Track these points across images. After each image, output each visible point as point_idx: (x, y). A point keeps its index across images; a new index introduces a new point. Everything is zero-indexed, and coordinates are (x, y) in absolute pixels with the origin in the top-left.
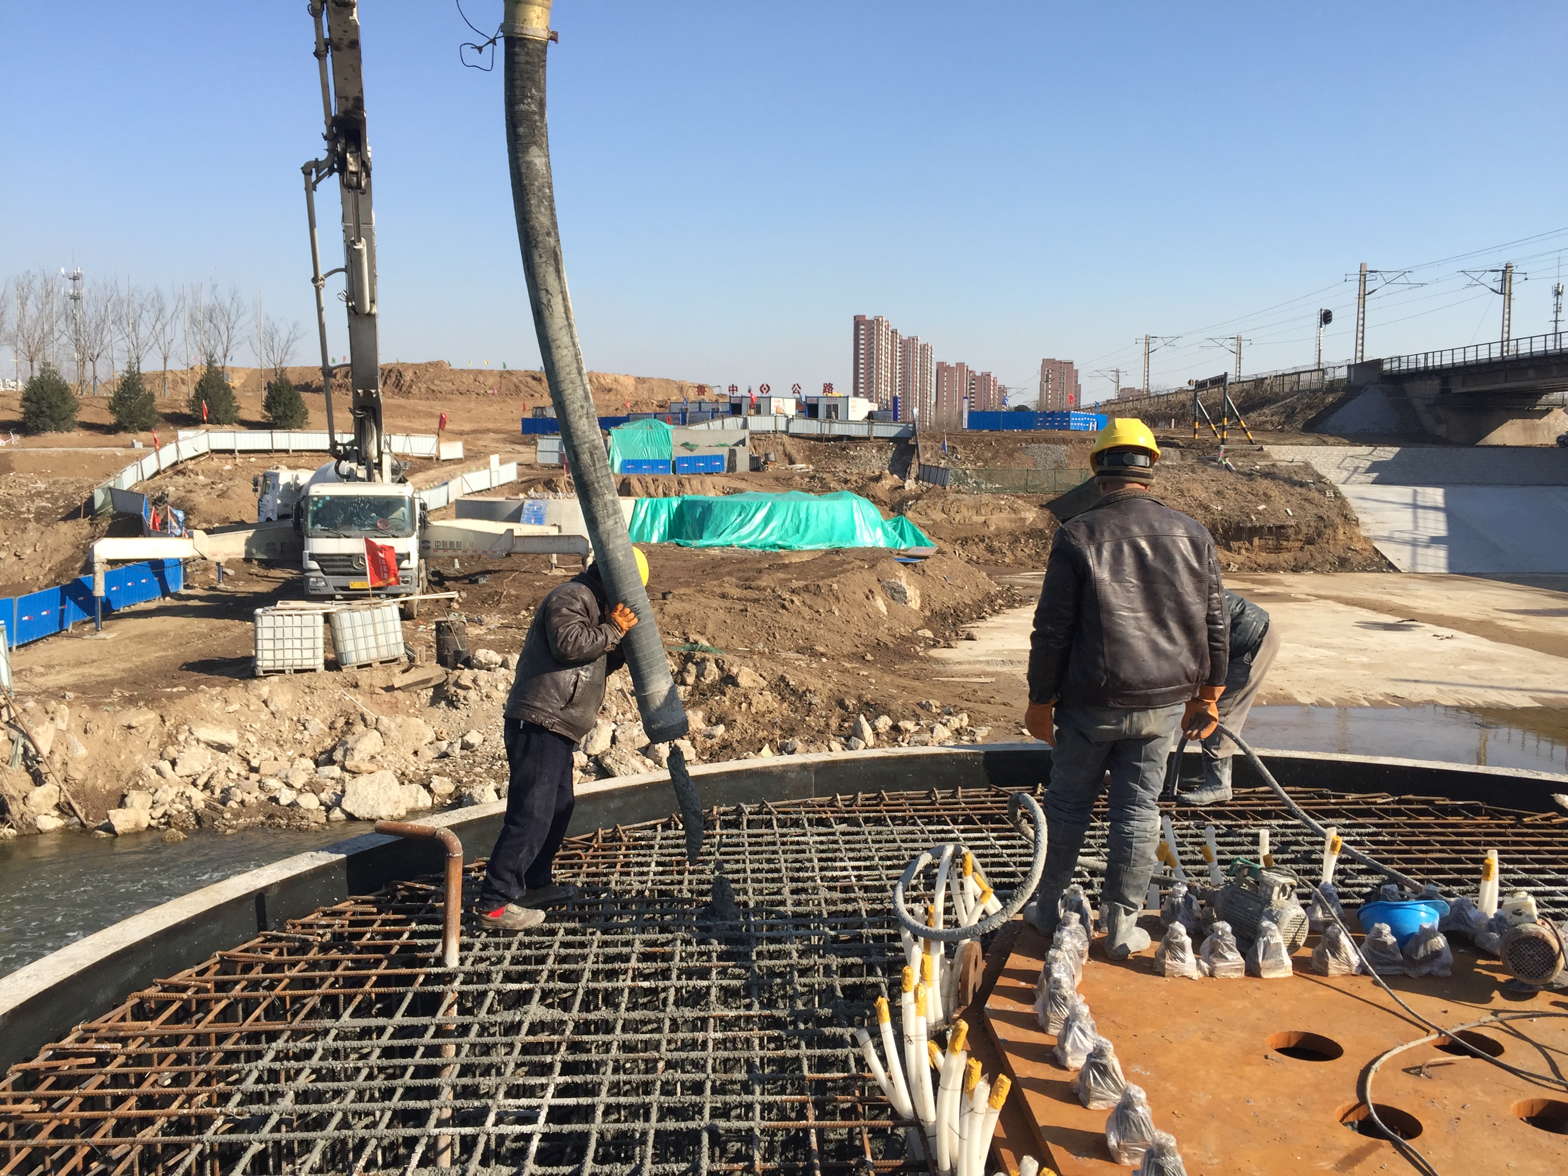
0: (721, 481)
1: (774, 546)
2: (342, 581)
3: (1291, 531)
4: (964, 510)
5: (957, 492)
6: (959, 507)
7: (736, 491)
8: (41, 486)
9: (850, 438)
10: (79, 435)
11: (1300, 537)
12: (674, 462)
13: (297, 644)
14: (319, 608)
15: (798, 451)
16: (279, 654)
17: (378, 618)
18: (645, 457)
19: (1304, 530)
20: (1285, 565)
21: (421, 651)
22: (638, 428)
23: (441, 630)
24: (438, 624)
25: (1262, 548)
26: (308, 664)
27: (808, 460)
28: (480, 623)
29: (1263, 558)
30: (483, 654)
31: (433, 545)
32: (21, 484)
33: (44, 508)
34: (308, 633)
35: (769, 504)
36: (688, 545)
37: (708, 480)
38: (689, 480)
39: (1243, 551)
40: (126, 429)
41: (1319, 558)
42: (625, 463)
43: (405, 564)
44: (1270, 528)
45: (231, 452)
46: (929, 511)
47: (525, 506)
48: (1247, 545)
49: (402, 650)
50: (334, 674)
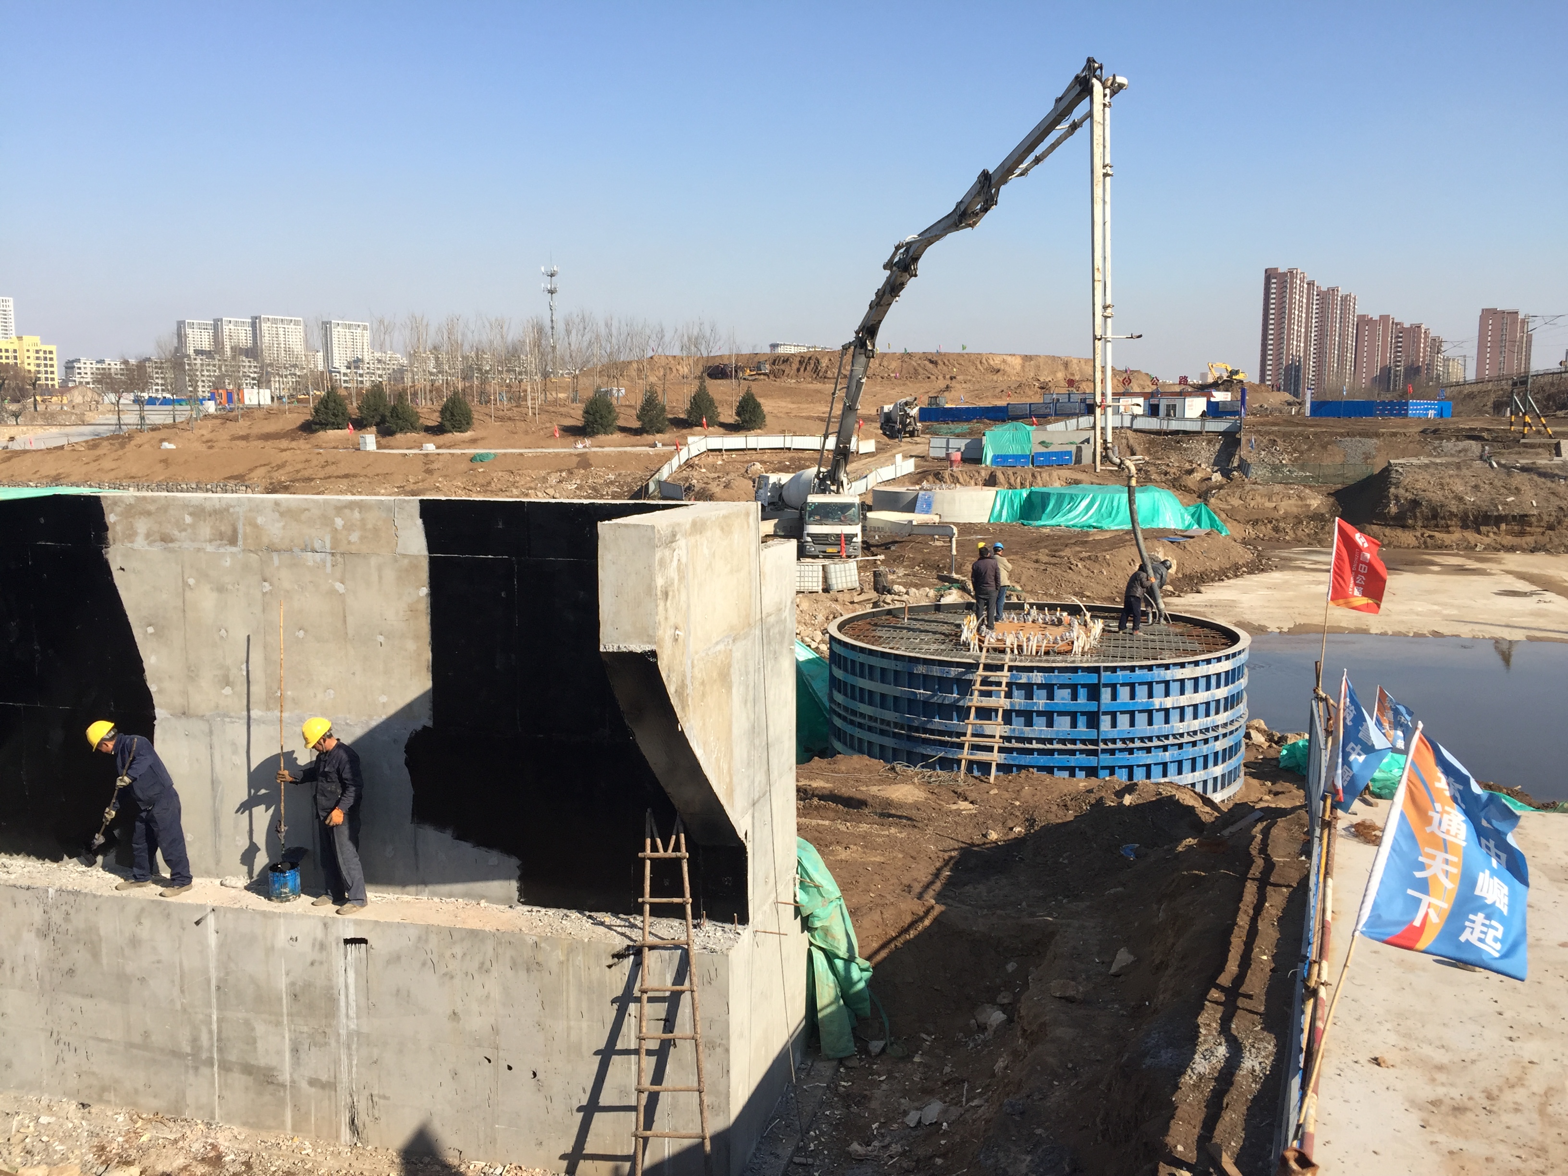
0: (1066, 473)
1: (1090, 526)
2: (822, 548)
3: (1533, 519)
4: (1258, 498)
5: (1254, 484)
6: (1254, 496)
7: (1077, 482)
8: (612, 477)
9: (1185, 432)
10: (618, 436)
11: (1542, 524)
12: (1033, 456)
13: (810, 579)
14: (820, 562)
15: (1139, 444)
16: (802, 584)
17: (847, 568)
18: (1011, 453)
19: (1546, 518)
20: (1525, 546)
21: (866, 587)
22: (1006, 430)
23: (876, 575)
24: (875, 572)
25: (1508, 533)
26: (815, 589)
27: (1148, 451)
28: (894, 572)
29: (1508, 540)
30: (896, 588)
31: (868, 529)
32: (600, 476)
33: (616, 492)
34: (815, 574)
35: (1091, 496)
36: (1030, 525)
37: (1056, 473)
38: (1040, 473)
39: (1491, 535)
40: (648, 432)
41: (1556, 541)
42: (995, 457)
43: (855, 540)
44: (1514, 517)
45: (720, 450)
46: (1228, 498)
47: (920, 495)
48: (1495, 529)
49: (858, 584)
50: (826, 594)
